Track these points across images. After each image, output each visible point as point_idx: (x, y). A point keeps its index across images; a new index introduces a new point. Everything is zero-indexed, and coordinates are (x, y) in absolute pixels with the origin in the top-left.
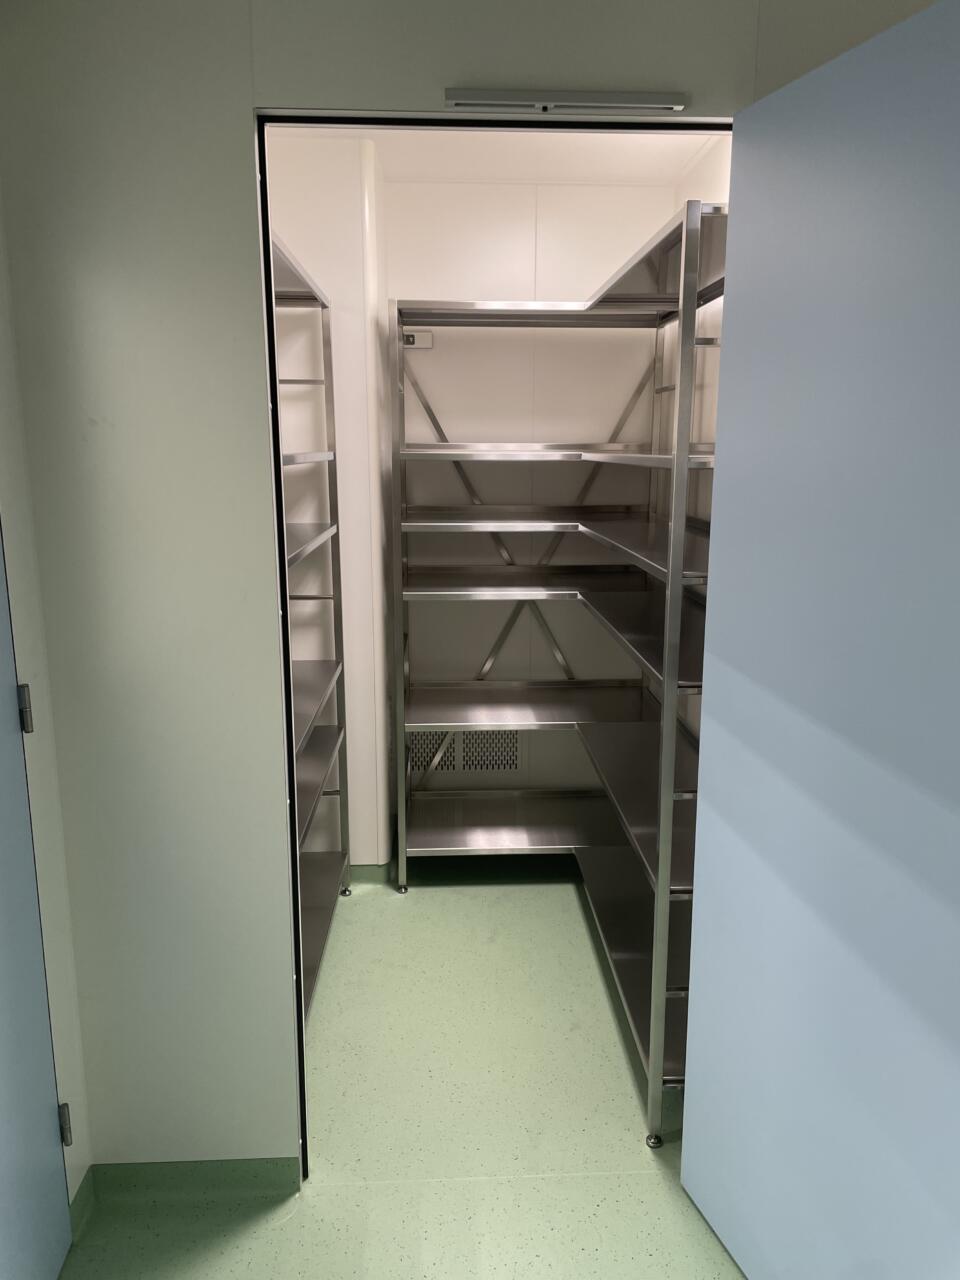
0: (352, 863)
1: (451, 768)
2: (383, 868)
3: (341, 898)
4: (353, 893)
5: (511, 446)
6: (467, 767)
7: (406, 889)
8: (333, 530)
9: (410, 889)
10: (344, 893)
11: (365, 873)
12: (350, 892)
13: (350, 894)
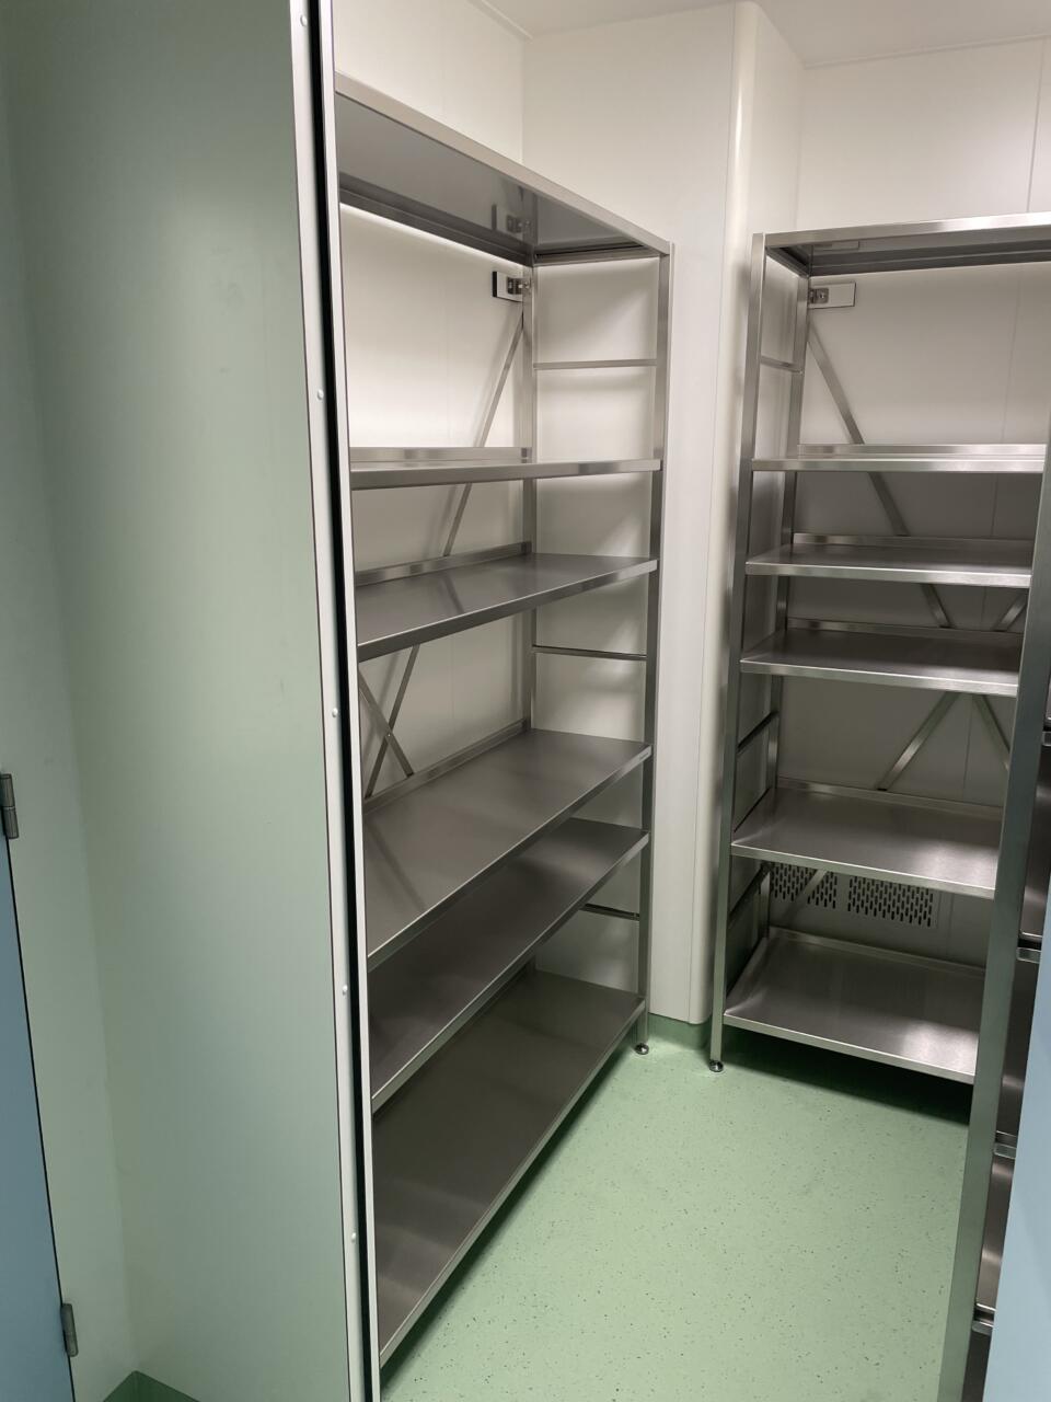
0: (652, 1011)
1: (830, 904)
2: (696, 1028)
3: (632, 1056)
4: (651, 1051)
5: (982, 449)
6: (854, 909)
7: (721, 1066)
8: (651, 566)
9: (725, 1067)
10: (639, 1048)
11: (671, 1029)
12: (647, 1048)
13: (646, 1053)
